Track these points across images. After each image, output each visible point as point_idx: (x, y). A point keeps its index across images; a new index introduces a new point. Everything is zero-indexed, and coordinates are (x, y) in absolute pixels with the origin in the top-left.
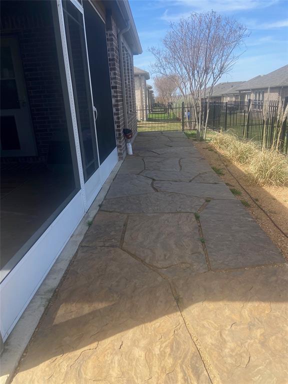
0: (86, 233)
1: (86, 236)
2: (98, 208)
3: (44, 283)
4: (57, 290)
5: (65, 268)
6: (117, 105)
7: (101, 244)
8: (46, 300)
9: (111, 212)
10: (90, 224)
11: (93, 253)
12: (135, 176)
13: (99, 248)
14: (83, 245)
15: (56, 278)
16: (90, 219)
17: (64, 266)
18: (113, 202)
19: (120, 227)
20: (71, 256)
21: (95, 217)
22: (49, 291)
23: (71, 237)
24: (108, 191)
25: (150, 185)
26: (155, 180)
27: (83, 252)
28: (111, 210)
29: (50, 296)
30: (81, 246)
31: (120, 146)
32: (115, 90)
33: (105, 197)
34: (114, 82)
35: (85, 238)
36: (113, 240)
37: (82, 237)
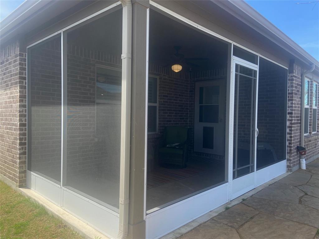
0: (221, 213)
1: (220, 214)
2: (241, 201)
3: (179, 229)
4: (184, 235)
5: (195, 226)
6: (290, 127)
7: (226, 223)
8: (175, 236)
9: (249, 206)
10: (227, 209)
11: (216, 225)
12: (291, 187)
13: (222, 224)
14: (214, 219)
15: (186, 229)
16: (230, 206)
17: (195, 225)
18: (256, 201)
19: (247, 218)
20: (202, 222)
21: (234, 205)
22: (179, 233)
23: (210, 212)
24: (258, 192)
25: (298, 197)
26: (308, 195)
27: (210, 222)
28: (249, 205)
29: (178, 236)
30: (212, 219)
31: (290, 160)
32: (290, 115)
33: (253, 195)
34: (291, 110)
35: (218, 215)
36: (235, 224)
37: (216, 214)
